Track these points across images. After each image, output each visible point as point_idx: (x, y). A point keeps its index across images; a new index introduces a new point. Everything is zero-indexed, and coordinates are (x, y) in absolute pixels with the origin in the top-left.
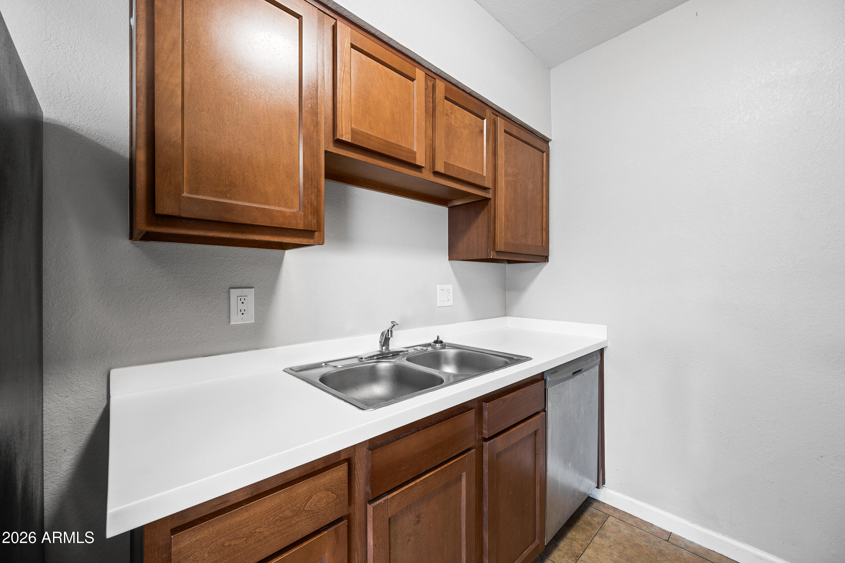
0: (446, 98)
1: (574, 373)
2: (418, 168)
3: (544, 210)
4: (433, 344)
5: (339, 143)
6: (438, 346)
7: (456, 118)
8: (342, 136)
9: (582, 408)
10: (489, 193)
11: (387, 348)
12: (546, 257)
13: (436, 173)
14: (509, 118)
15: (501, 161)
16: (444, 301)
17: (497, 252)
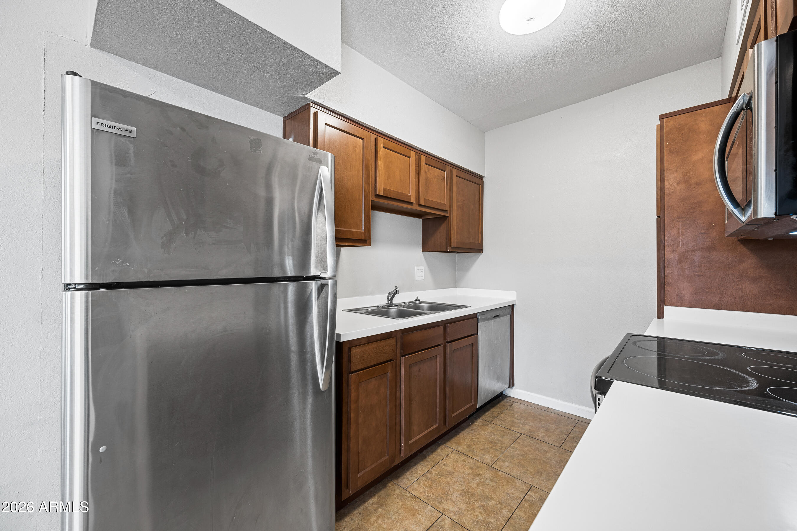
0: (426, 164)
1: (495, 317)
2: (411, 203)
3: (480, 221)
4: (415, 301)
5: (378, 196)
6: (417, 302)
7: (431, 174)
8: (379, 193)
9: (500, 337)
10: (447, 213)
11: (391, 302)
12: (481, 249)
13: (420, 206)
14: (459, 168)
15: (454, 195)
16: (419, 277)
17: (452, 247)
